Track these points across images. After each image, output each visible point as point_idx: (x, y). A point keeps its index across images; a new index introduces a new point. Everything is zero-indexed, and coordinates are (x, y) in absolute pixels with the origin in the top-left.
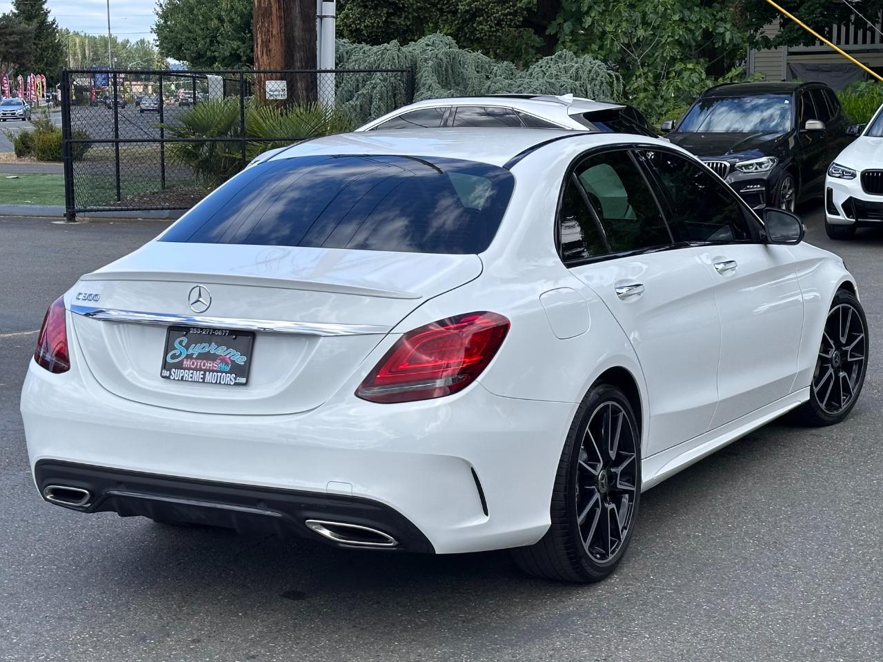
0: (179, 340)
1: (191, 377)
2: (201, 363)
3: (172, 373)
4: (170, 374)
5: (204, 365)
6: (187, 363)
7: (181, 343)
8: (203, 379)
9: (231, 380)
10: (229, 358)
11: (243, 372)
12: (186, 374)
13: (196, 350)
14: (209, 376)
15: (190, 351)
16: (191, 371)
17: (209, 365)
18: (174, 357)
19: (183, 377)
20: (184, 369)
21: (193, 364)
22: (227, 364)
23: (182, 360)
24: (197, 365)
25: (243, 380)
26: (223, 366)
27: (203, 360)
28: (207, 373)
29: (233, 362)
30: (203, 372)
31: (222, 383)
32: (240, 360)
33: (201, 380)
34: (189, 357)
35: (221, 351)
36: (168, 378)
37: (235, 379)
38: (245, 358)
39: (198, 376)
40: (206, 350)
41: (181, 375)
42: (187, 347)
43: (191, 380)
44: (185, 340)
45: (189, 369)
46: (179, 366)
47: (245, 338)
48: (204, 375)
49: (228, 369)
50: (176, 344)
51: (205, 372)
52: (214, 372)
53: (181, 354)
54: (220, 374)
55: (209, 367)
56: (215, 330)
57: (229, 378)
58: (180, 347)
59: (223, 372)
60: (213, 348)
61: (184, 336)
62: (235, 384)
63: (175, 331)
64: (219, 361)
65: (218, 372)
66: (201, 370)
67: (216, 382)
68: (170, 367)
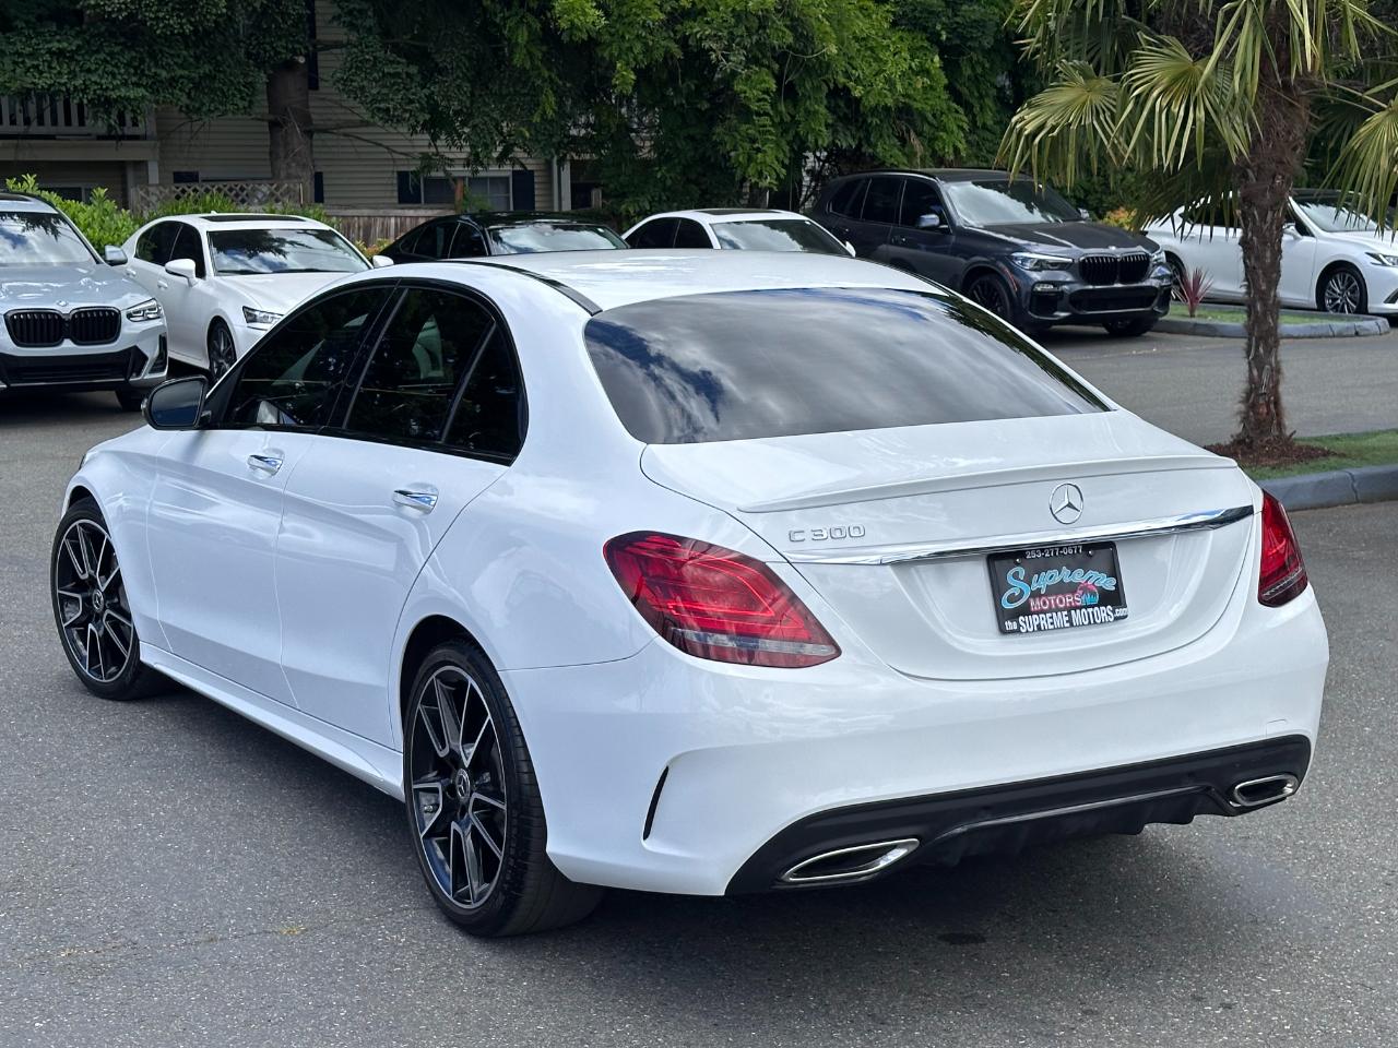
0: (1011, 572)
1: (1052, 624)
2: (1055, 600)
3: (1021, 623)
4: (1019, 626)
5: (1061, 602)
6: (1035, 604)
7: (1016, 576)
8: (1070, 621)
9: (1108, 614)
10: (1093, 584)
11: (1114, 598)
12: (1043, 620)
13: (1043, 581)
14: (1077, 617)
15: (1035, 587)
16: (1049, 615)
17: (1068, 600)
18: (1012, 599)
19: (1039, 626)
20: (1038, 613)
21: (1045, 603)
22: (1093, 594)
23: (1027, 602)
24: (1050, 602)
25: (1120, 612)
26: (1089, 599)
27: (1057, 594)
28: (1073, 612)
29: (1099, 588)
30: (1066, 613)
31: (1098, 621)
32: (1109, 584)
33: (1068, 625)
34: (1036, 594)
35: (1078, 576)
36: (1018, 631)
37: (1114, 612)
38: (1114, 581)
39: (1061, 618)
40: (1057, 579)
41: (1036, 623)
42: (1028, 581)
43: (1051, 627)
44: (1022, 572)
45: (1045, 612)
46: (1025, 610)
47: (1101, 552)
48: (1069, 615)
49: (1096, 600)
50: (1010, 580)
51: (1069, 612)
52: (1080, 608)
53: (1022, 592)
54: (1090, 610)
55: (1070, 603)
56: (1061, 549)
57: (1104, 612)
58: (1017, 582)
59: (1093, 606)
60: (1065, 575)
61: (1018, 564)
62: (1116, 619)
63: (999, 560)
64: (1081, 592)
65: (1086, 607)
66: (1061, 610)
67: (1090, 623)
68: (1014, 615)
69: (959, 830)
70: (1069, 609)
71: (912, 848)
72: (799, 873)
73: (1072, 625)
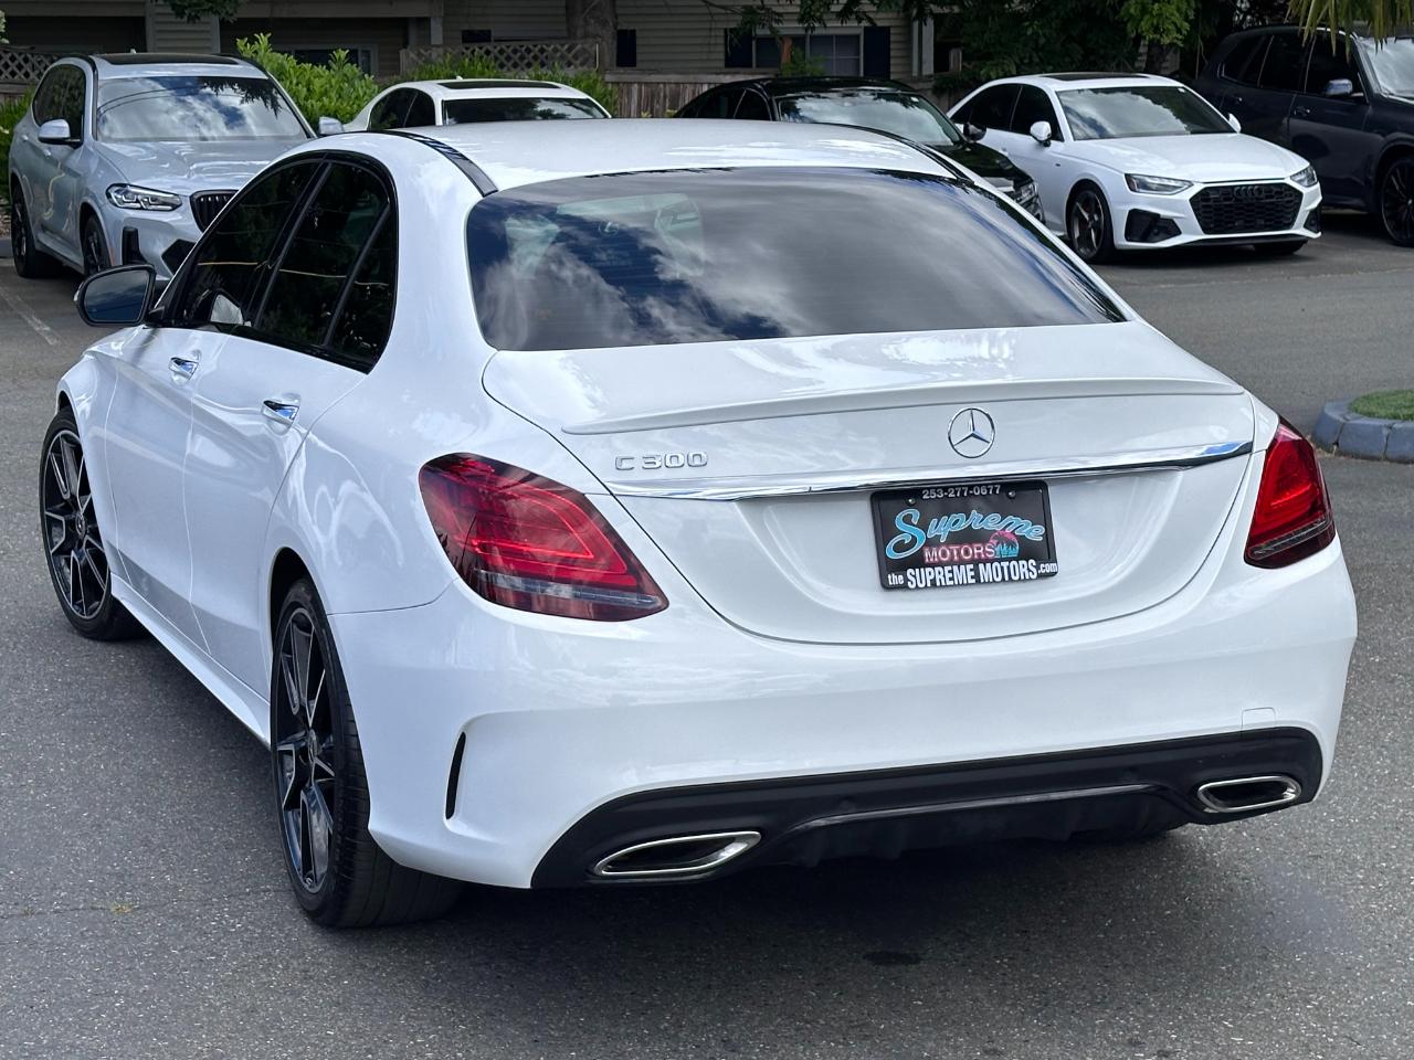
0: (900, 516)
1: (951, 579)
2: (959, 553)
3: (910, 577)
4: (906, 580)
5: (967, 553)
6: (931, 555)
7: (907, 520)
8: (977, 576)
9: (1029, 570)
10: (1013, 533)
11: (1041, 552)
12: (939, 574)
13: (942, 528)
14: (986, 572)
15: (932, 533)
16: (948, 568)
17: (976, 550)
18: (899, 547)
19: (933, 582)
20: (933, 566)
21: (944, 554)
22: (1011, 544)
23: (921, 551)
24: (952, 553)
25: (1049, 568)
26: (1004, 550)
27: (961, 543)
28: (981, 566)
29: (1021, 539)
30: (972, 566)
31: (1013, 577)
32: (1034, 533)
33: (974, 581)
34: (930, 543)
35: (992, 522)
36: (904, 587)
37: (1038, 568)
38: (1042, 530)
39: (964, 573)
40: (963, 525)
41: (930, 578)
42: (924, 525)
43: (952, 583)
44: (916, 515)
45: (942, 565)
46: (918, 562)
47: (1025, 493)
48: (976, 570)
49: (1014, 552)
50: (899, 523)
51: (976, 566)
52: (992, 561)
53: (914, 540)
54: (1005, 564)
55: (979, 554)
56: (971, 487)
57: (1024, 568)
58: (907, 526)
59: (1010, 560)
60: (976, 520)
61: (911, 506)
62: (1040, 576)
63: (887, 500)
64: (995, 542)
65: (1000, 560)
66: (966, 563)
67: (1003, 579)
68: (900, 567)
69: (821, 822)
70: (976, 562)
71: (753, 842)
72: (616, 865)
73: (978, 581)
